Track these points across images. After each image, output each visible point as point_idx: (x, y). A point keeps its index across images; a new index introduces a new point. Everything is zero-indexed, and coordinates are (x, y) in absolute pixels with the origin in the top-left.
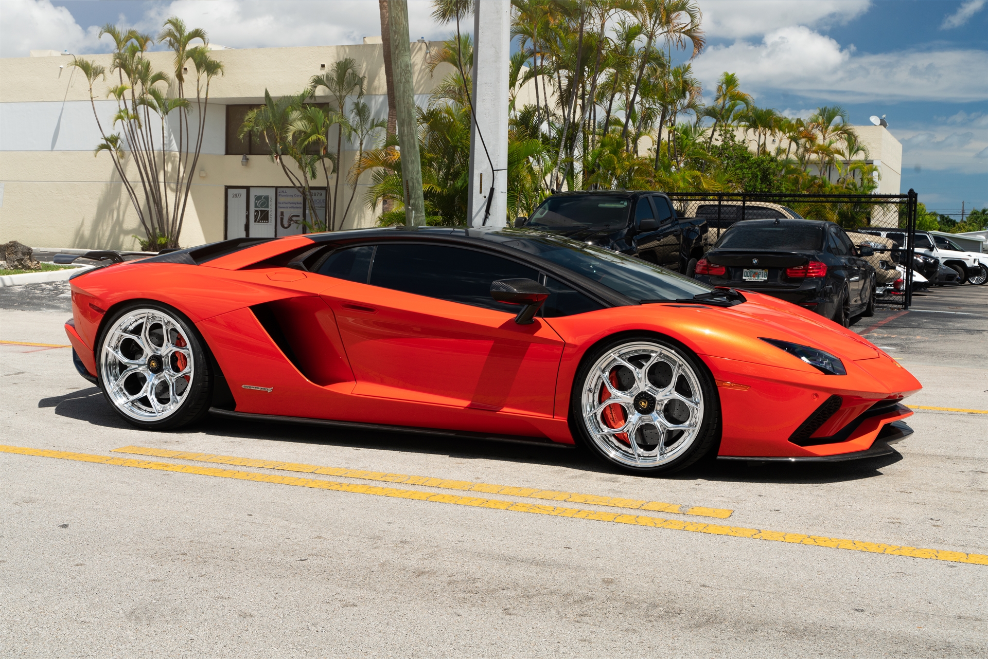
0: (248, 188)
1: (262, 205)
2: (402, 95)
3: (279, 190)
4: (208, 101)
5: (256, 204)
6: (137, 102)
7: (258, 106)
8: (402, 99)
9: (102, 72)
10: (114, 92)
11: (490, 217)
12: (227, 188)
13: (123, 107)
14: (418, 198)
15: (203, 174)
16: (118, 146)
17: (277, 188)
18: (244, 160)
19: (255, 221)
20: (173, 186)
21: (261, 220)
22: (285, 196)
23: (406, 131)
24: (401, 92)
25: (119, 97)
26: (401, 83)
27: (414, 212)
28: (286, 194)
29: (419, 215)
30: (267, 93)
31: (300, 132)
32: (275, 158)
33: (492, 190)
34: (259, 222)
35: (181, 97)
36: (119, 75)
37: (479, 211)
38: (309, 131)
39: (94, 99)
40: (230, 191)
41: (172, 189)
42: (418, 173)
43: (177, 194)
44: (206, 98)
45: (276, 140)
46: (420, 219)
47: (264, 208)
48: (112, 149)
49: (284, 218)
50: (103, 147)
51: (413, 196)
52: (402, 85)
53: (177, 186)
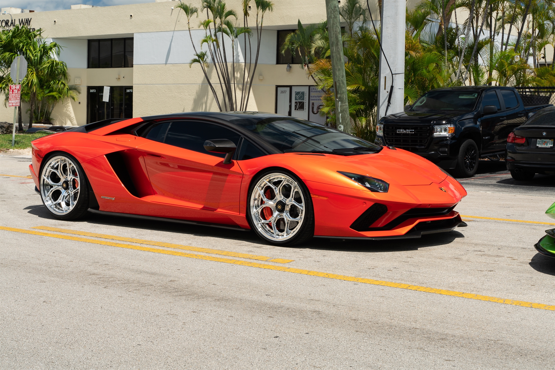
0: (291, 87)
1: (300, 98)
2: (332, 26)
3: (311, 88)
4: (262, 28)
5: (296, 97)
6: (217, 30)
7: (293, 31)
8: (332, 28)
9: (196, 11)
10: (203, 24)
11: (391, 105)
12: (277, 87)
13: (208, 34)
14: (343, 93)
15: (261, 78)
16: (204, 60)
17: (310, 86)
18: (288, 68)
19: (295, 110)
20: (241, 86)
21: (299, 108)
22: (315, 91)
23: (334, 50)
24: (331, 24)
25: (207, 28)
26: (331, 18)
27: (340, 102)
28: (315, 90)
29: (344, 104)
30: (299, 22)
31: (320, 47)
32: (304, 66)
33: (392, 87)
34: (298, 110)
35: (246, 26)
36: (207, 13)
37: (384, 101)
38: (326, 47)
39: (190, 29)
40: (279, 89)
41: (240, 89)
42: (343, 77)
43: (242, 93)
44: (261, 26)
45: (305, 54)
46: (344, 107)
47: (301, 100)
48: (201, 62)
49: (314, 107)
50: (195, 61)
51: (340, 92)
52: (332, 19)
53: (243, 86)
